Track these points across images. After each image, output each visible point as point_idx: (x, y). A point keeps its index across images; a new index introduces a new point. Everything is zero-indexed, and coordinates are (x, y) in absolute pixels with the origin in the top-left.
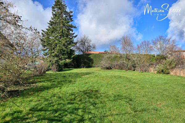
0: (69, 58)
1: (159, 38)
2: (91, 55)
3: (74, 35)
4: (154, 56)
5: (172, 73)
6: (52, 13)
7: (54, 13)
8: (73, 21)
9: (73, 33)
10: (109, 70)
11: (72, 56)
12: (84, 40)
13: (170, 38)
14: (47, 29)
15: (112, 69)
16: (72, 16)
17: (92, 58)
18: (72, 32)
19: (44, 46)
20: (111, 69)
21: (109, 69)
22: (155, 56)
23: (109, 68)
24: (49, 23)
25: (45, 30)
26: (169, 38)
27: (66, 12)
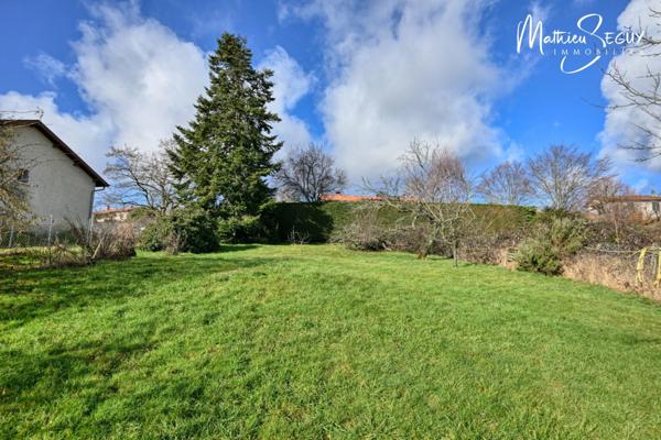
0: (251, 211)
1: (551, 154)
2: (326, 205)
3: (275, 143)
4: (533, 213)
5: (569, 273)
6: (211, 74)
7: (217, 76)
8: (273, 99)
9: (269, 136)
10: (374, 253)
11: (262, 207)
12: (310, 159)
13: (590, 154)
14: (191, 124)
15: (383, 248)
16: (272, 85)
17: (329, 213)
18: (269, 132)
19: (180, 175)
20: (381, 248)
21: (374, 250)
22: (539, 211)
23: (375, 247)
24: (197, 104)
25: (187, 127)
26: (587, 153)
27: (253, 73)
